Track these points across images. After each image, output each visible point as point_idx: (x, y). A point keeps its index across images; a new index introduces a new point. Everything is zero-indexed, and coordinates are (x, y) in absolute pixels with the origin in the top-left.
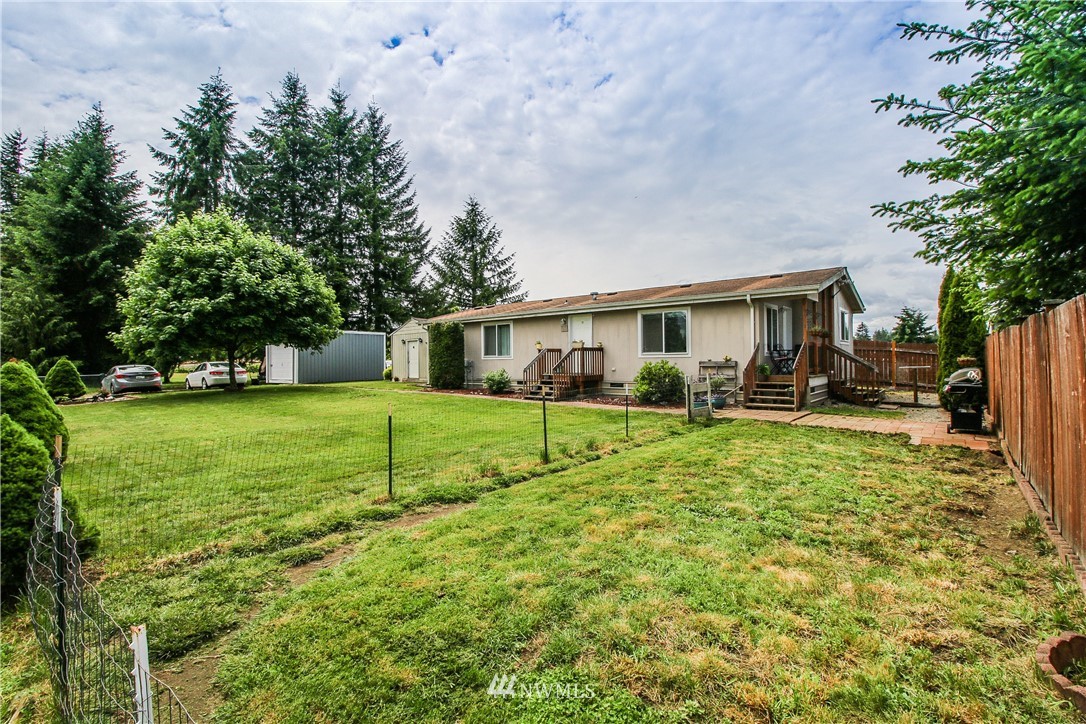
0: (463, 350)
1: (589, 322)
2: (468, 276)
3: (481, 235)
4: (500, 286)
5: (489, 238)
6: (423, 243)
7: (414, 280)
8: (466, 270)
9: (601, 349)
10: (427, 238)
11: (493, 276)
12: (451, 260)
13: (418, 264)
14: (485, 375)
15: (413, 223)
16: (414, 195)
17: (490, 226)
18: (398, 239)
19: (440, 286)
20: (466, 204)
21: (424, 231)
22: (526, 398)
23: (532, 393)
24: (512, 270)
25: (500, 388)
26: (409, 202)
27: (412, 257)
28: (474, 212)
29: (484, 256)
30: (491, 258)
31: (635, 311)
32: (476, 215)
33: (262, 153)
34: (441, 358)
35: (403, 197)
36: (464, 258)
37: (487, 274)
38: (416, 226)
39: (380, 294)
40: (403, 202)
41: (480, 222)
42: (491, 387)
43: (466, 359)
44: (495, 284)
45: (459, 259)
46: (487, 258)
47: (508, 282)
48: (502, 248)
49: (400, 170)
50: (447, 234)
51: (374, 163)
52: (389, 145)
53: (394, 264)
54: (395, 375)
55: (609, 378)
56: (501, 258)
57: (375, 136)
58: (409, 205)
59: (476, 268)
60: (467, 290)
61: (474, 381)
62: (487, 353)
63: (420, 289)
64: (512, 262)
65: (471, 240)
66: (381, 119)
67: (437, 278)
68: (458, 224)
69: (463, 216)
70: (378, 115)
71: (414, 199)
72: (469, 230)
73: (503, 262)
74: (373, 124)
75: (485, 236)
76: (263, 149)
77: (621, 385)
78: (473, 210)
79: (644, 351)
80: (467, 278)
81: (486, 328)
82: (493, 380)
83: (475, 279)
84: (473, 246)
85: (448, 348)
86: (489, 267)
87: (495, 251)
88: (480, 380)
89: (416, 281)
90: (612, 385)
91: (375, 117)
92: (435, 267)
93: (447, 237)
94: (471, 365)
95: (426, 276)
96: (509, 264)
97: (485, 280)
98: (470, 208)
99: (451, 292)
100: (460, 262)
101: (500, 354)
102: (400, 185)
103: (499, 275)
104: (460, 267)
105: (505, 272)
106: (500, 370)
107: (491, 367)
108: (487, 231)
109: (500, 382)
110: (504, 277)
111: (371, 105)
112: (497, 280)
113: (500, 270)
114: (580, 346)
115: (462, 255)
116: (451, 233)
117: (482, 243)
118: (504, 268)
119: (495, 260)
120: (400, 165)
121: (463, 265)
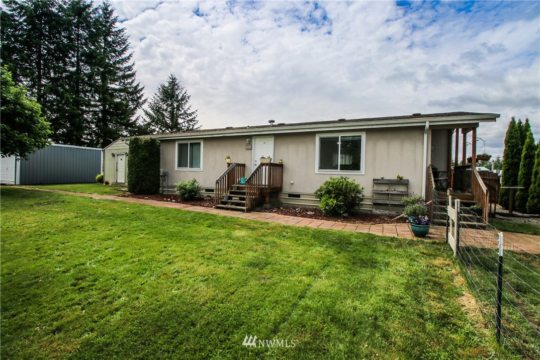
0: (159, 162)
1: (271, 142)
2: (168, 121)
3: (177, 97)
4: (188, 127)
5: (182, 99)
6: (138, 95)
7: (131, 118)
8: (167, 117)
9: (281, 166)
10: (142, 93)
11: (184, 122)
12: (158, 110)
13: (135, 108)
14: (178, 184)
15: (132, 82)
16: (134, 64)
17: (183, 92)
18: (120, 90)
19: (149, 124)
20: (168, 78)
21: (139, 88)
22: (218, 208)
23: (223, 203)
24: (196, 119)
25: (191, 196)
26: (129, 68)
27: (130, 103)
28: (173, 83)
29: (178, 109)
30: (183, 111)
31: (313, 134)
32: (174, 85)
33: (13, 16)
34: (138, 167)
35: (126, 65)
36: (166, 110)
37: (180, 121)
38: (134, 85)
39: (106, 125)
40: (125, 68)
41: (177, 90)
42: (183, 194)
43: (161, 170)
44: (185, 126)
45: (163, 110)
46: (181, 111)
47: (193, 126)
48: (190, 106)
49: (123, 47)
50: (156, 94)
51: (106, 40)
52: (116, 30)
53: (118, 106)
54: (106, 179)
55: (287, 189)
56: (189, 112)
57: (107, 22)
58: (129, 70)
59: (174, 117)
60: (168, 129)
61: (168, 187)
62: (180, 165)
63: (135, 124)
64: (195, 114)
65: (171, 99)
66: (112, 11)
67: (148, 120)
68: (163, 89)
69: (167, 85)
70: (110, 9)
71: (134, 67)
72: (170, 93)
73: (190, 115)
74: (105, 14)
75: (180, 98)
76: (15, 13)
77: (298, 196)
78: (173, 82)
79: (321, 167)
80: (168, 122)
81: (180, 145)
82: (185, 189)
83: (172, 123)
84: (172, 103)
85: (144, 159)
86: (182, 117)
87: (186, 107)
88: (174, 187)
89: (133, 119)
90: (290, 195)
91: (107, 9)
92: (147, 113)
93: (156, 96)
94: (165, 175)
95: (140, 117)
96: (193, 116)
97: (179, 124)
98: (171, 80)
99: (157, 129)
100: (164, 112)
101: (191, 166)
102: (123, 56)
103: (188, 122)
104: (163, 115)
105: (191, 120)
106: (191, 180)
107: (183, 177)
108: (181, 95)
109: (191, 191)
110: (191, 123)
111: (105, 2)
112: (186, 125)
113: (188, 119)
114: (268, 161)
115: (165, 108)
116: (158, 94)
117: (178, 102)
118: (190, 118)
119: (185, 113)
120: (124, 43)
121: (165, 114)
